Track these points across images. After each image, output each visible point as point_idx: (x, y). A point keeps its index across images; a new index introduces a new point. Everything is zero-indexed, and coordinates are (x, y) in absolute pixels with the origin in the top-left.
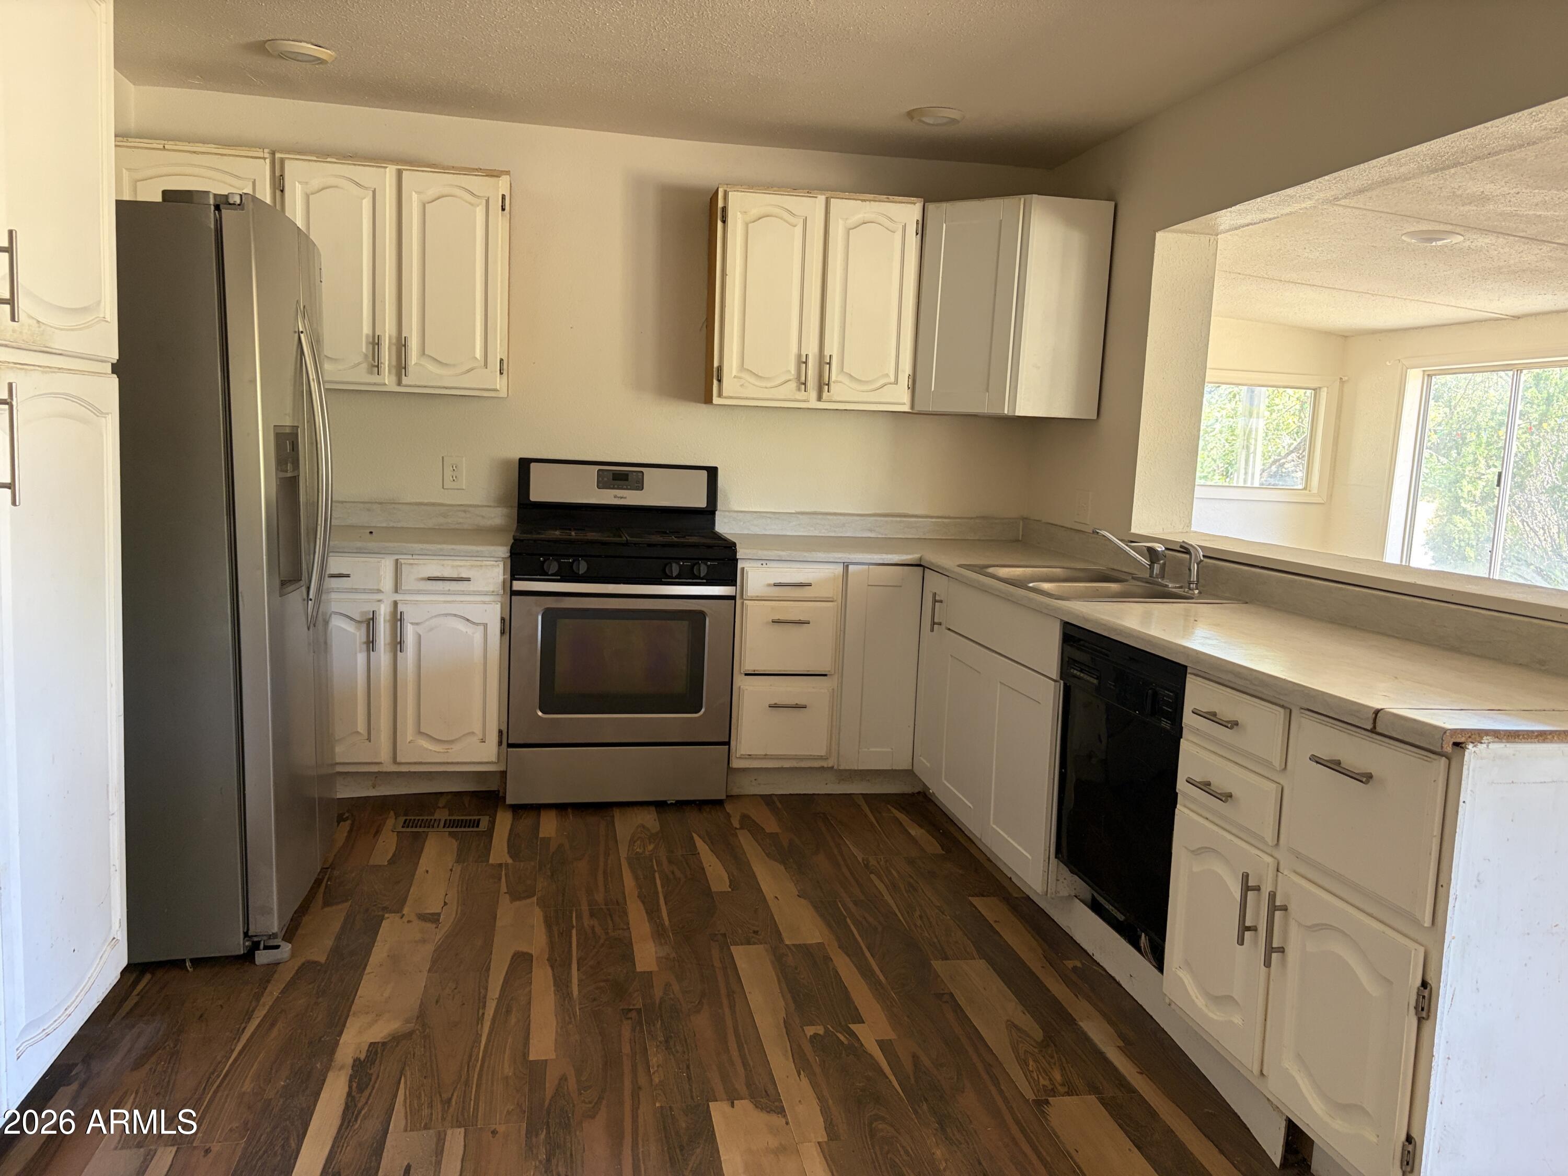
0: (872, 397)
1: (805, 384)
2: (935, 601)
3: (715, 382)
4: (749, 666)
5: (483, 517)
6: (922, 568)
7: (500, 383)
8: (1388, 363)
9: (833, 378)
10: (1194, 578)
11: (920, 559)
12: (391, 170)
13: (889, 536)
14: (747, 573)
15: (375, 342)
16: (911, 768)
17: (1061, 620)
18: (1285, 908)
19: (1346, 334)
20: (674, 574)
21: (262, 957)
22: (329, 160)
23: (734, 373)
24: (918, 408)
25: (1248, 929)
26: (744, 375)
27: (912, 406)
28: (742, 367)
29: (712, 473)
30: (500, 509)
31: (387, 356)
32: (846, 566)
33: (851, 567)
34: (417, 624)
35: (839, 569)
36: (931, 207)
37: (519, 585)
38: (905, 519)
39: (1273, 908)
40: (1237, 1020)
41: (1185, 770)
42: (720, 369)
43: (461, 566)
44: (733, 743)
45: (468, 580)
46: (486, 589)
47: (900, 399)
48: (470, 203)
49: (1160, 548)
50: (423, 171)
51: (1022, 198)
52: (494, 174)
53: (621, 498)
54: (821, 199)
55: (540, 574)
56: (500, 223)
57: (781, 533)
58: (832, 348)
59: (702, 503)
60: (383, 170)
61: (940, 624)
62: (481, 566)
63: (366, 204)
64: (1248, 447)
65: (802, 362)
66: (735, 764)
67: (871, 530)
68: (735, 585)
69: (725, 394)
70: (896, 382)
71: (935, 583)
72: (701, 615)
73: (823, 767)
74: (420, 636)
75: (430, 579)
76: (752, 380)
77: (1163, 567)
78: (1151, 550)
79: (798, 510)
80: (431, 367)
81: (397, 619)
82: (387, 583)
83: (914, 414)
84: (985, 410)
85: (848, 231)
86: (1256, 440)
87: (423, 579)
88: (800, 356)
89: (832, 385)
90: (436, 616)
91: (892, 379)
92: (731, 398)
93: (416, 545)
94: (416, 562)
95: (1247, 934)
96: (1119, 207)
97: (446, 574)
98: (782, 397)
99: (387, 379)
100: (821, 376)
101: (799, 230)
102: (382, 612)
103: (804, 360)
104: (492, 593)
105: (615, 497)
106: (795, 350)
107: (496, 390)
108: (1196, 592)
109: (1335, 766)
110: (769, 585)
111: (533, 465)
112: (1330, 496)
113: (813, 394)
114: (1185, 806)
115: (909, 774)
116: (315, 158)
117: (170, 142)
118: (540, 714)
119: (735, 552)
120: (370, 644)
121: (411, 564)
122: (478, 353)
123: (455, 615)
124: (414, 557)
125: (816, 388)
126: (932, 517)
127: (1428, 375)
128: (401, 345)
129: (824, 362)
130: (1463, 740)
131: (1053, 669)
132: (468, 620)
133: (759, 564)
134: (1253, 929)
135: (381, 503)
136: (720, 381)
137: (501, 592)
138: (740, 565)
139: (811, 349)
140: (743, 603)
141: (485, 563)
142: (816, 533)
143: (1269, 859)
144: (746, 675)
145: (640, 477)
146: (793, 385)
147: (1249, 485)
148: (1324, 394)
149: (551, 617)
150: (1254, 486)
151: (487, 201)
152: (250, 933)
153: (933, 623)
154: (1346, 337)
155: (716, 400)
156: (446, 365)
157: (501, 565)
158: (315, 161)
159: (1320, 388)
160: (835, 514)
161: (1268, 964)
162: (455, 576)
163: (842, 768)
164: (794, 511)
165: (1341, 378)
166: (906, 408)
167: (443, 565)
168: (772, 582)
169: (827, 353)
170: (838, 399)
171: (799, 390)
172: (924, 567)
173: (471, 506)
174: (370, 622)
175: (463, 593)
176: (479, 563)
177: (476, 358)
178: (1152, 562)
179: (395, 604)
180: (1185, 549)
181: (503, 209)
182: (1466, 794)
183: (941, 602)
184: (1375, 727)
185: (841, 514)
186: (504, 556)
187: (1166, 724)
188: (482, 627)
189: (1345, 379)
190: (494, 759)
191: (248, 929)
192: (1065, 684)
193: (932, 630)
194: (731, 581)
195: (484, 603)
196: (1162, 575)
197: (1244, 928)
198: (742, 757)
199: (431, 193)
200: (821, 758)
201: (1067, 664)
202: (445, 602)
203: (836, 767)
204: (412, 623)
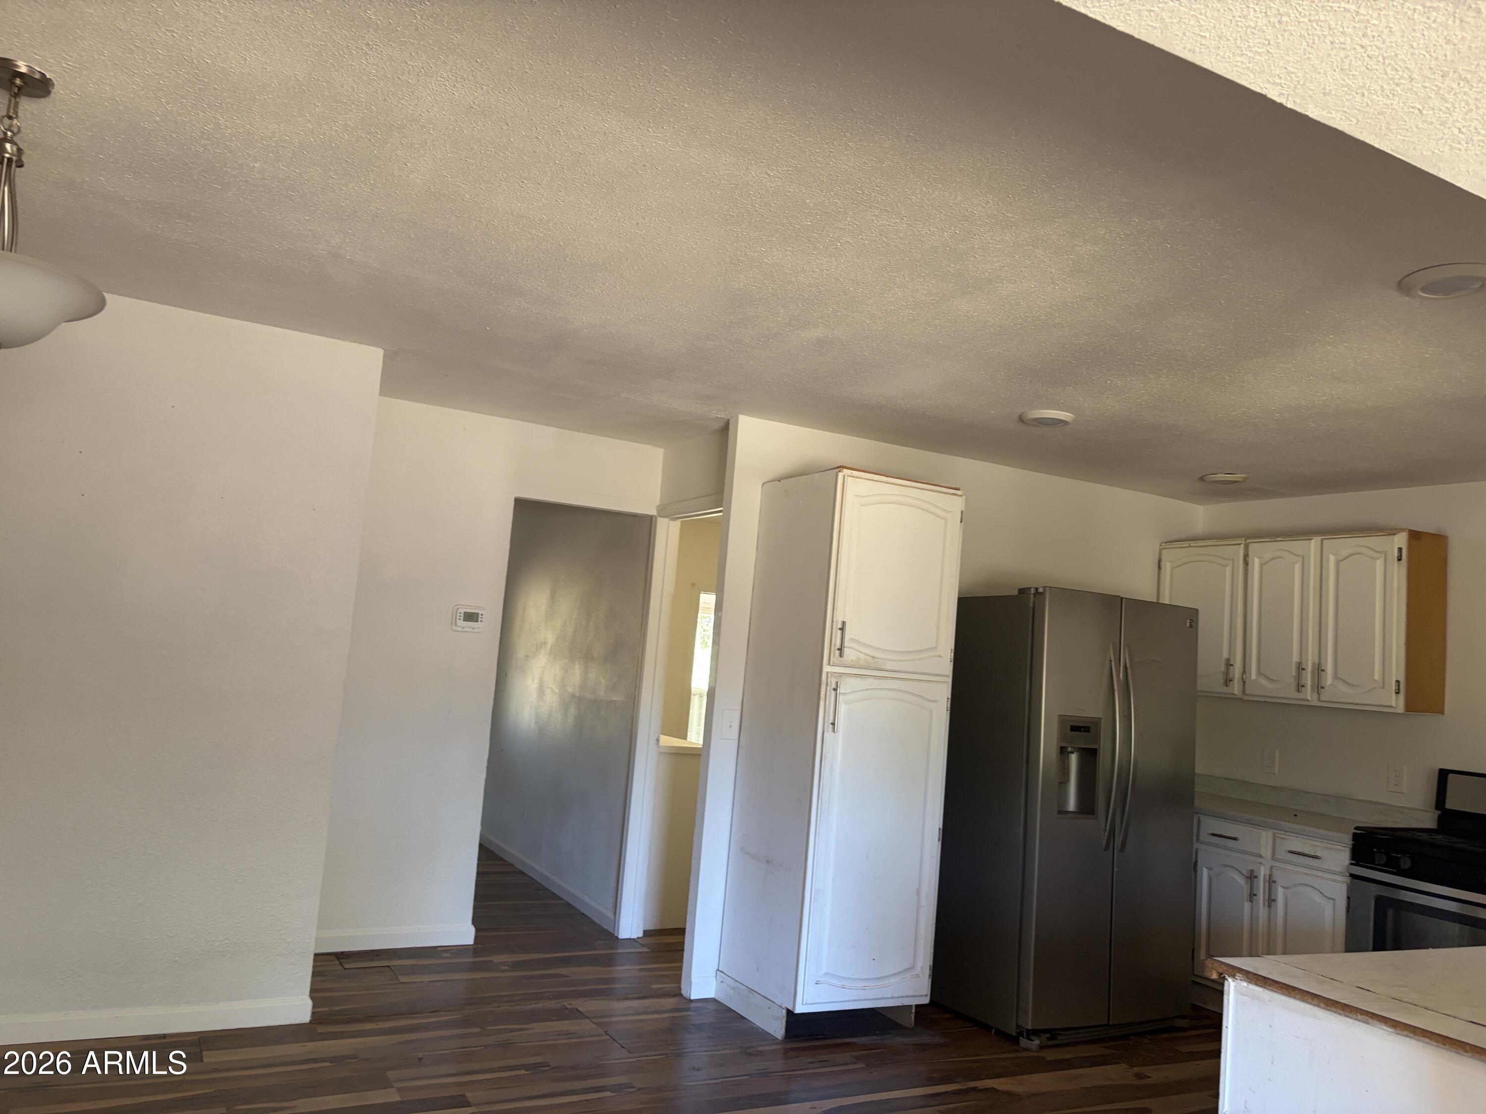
5: (1416, 819)
7: (1395, 701)
12: (1315, 542)
15: (1300, 668)
22: (1278, 539)
31: (1308, 679)
34: (1286, 888)
37: (1359, 871)
43: (1314, 846)
45: (1320, 858)
46: (1334, 869)
48: (1373, 558)
50: (1340, 538)
52: (1392, 533)
55: (1374, 864)
56: (1395, 570)
60: (1308, 541)
62: (1332, 848)
63: (1298, 568)
74: (1287, 897)
80: (1342, 687)
81: (1271, 882)
82: (1267, 852)
87: (1289, 852)
90: (1299, 884)
94: (1286, 837)
99: (1308, 694)
102: (1262, 873)
104: (1340, 874)
107: (1392, 707)
111: (1450, 776)
116: (1269, 540)
117: (1193, 542)
120: (1252, 896)
121: (1282, 838)
122: (1379, 677)
123: (1311, 886)
124: (1286, 833)
128: (1319, 670)
132: (1322, 893)
135: (1336, 797)
137: (1347, 874)
141: (1336, 847)
151: (1386, 555)
156: (1354, 686)
157: (1346, 851)
158: (1269, 541)
162: (1311, 853)
167: (1304, 843)
173: (1408, 808)
174: (1252, 877)
175: (1316, 869)
176: (1330, 846)
177: (1376, 680)
179: (1272, 868)
181: (1399, 560)
186: (1349, 843)
188: (1333, 902)
195: (1334, 881)
199: (1344, 553)
202: (1304, 874)
204: (1283, 887)
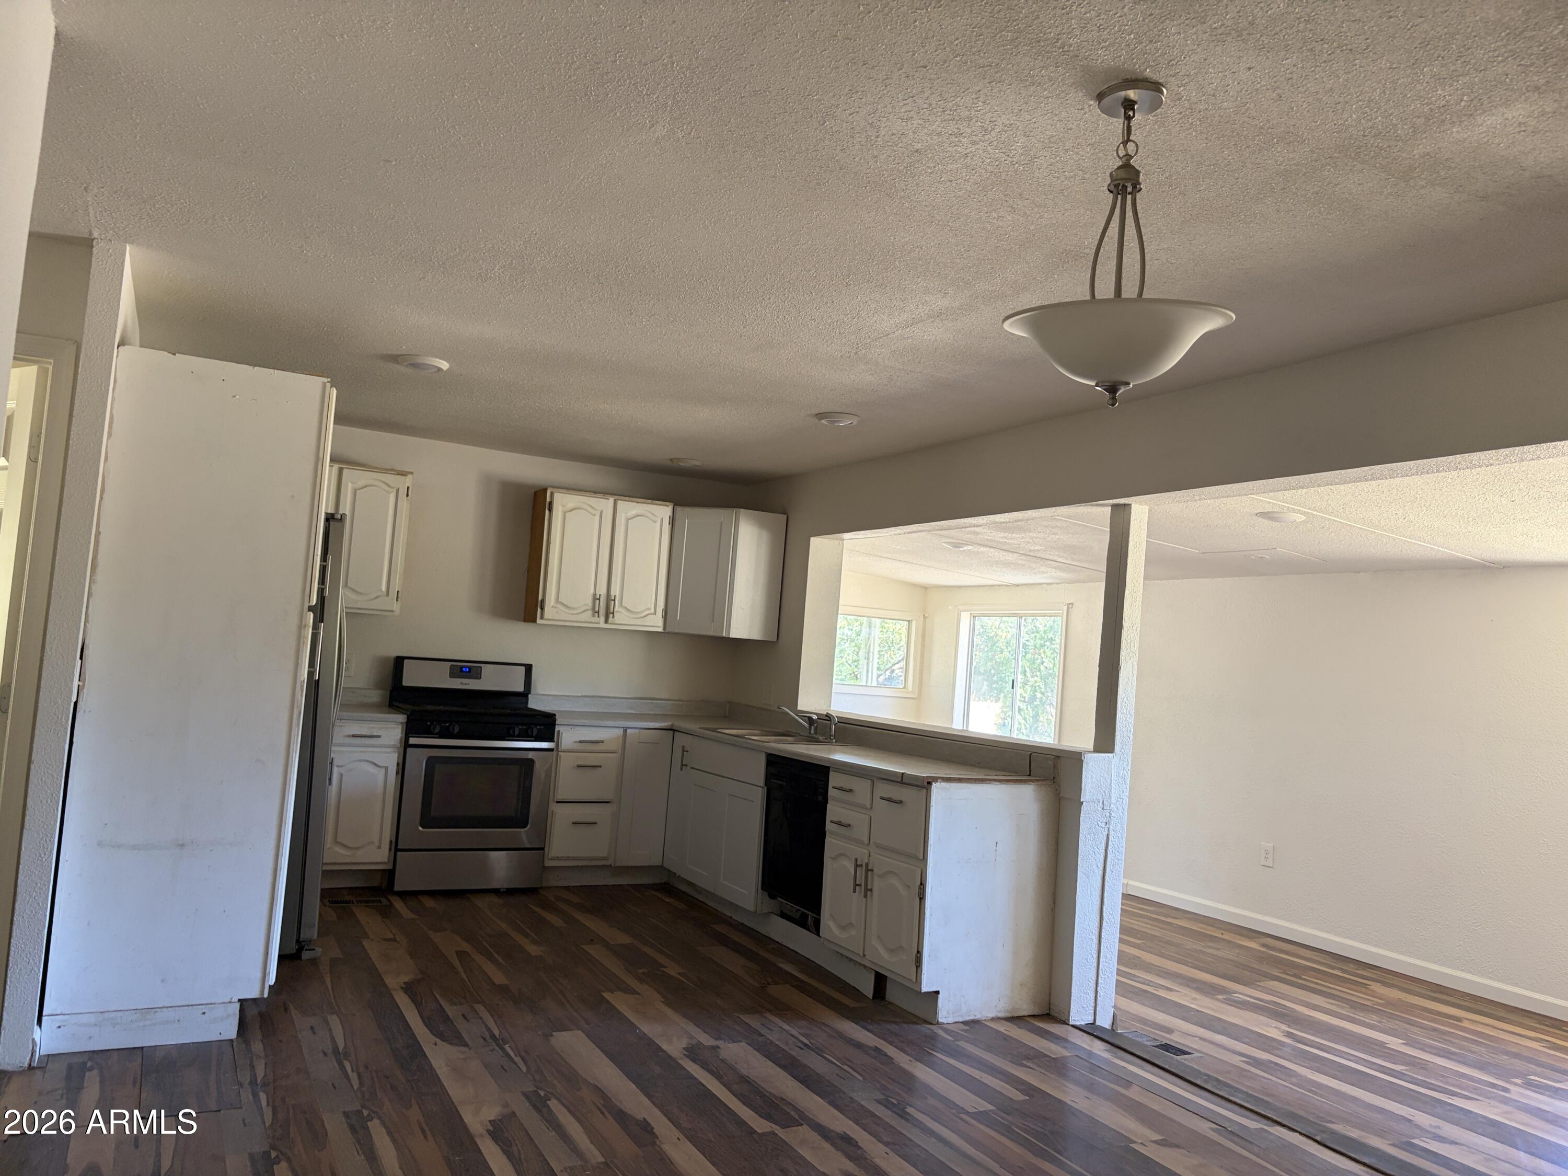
0: (639, 622)
1: (598, 612)
2: (684, 751)
3: (539, 610)
4: (560, 797)
5: (365, 696)
6: (671, 732)
7: (396, 607)
8: (950, 608)
9: (616, 609)
10: (833, 733)
11: (672, 725)
12: (335, 468)
13: (643, 713)
14: (562, 734)
16: (661, 864)
17: (766, 753)
18: (872, 870)
19: (926, 586)
20: (516, 734)
21: (306, 955)
23: (552, 604)
24: (668, 630)
25: (857, 885)
26: (559, 606)
27: (665, 628)
28: (557, 600)
29: (529, 668)
30: (378, 691)
32: (625, 731)
33: (629, 731)
34: (341, 766)
35: (621, 731)
36: (679, 509)
37: (412, 741)
38: (654, 701)
39: (867, 870)
40: (854, 933)
41: (829, 817)
42: (543, 601)
43: (374, 728)
44: (546, 849)
45: (379, 737)
46: (389, 743)
47: (656, 623)
48: (385, 491)
49: (815, 717)
50: (356, 469)
51: (735, 510)
52: (403, 474)
53: (466, 684)
54: (612, 500)
55: (428, 733)
56: (404, 503)
57: (572, 710)
58: (616, 591)
59: (521, 689)
61: (686, 765)
62: (388, 728)
64: (868, 659)
65: (596, 598)
66: (548, 863)
67: (632, 708)
68: (554, 742)
69: (546, 616)
70: (655, 613)
71: (681, 739)
72: (531, 762)
73: (605, 865)
74: (342, 775)
75: (354, 736)
76: (564, 609)
77: (816, 728)
78: (810, 718)
79: (584, 694)
80: (350, 595)
83: (665, 634)
84: (711, 633)
85: (628, 520)
86: (873, 653)
87: (349, 736)
88: (595, 595)
89: (616, 614)
90: (355, 761)
91: (652, 611)
92: (549, 620)
93: (345, 713)
94: (343, 724)
95: (857, 887)
96: (789, 519)
97: (364, 733)
98: (583, 620)
100: (608, 607)
101: (597, 517)
103: (598, 597)
104: (393, 746)
105: (461, 683)
106: (592, 591)
107: (393, 611)
108: (834, 741)
109: (889, 800)
110: (576, 742)
111: (406, 661)
112: (920, 693)
113: (602, 619)
114: (830, 837)
115: (661, 868)
118: (420, 828)
119: (555, 720)
121: (341, 726)
122: (384, 588)
123: (367, 761)
124: (342, 721)
125: (604, 615)
126: (672, 700)
127: (974, 616)
129: (609, 599)
130: (930, 781)
131: (761, 781)
132: (375, 764)
133: (569, 728)
134: (860, 885)
136: (542, 609)
137: (399, 746)
138: (557, 728)
139: (602, 591)
140: (558, 754)
141: (390, 726)
142: (596, 710)
143: (866, 851)
144: (557, 802)
145: (479, 670)
146: (590, 613)
147: (869, 684)
148: (914, 624)
149: (431, 762)
150: (873, 685)
151: (398, 491)
152: (301, 940)
153: (682, 765)
154: (926, 588)
155: (539, 621)
156: (361, 593)
157: (400, 727)
159: (912, 621)
160: (608, 697)
161: (866, 896)
162: (369, 734)
163: (618, 864)
164: (580, 695)
165: (924, 615)
166: (660, 630)
167: (361, 727)
168: (579, 740)
169: (613, 594)
170: (618, 623)
171: (594, 616)
172: (674, 730)
173: (357, 688)
175: (373, 746)
176: (386, 726)
177: (382, 591)
178: (810, 725)
180: (828, 717)
181: (407, 496)
182: (933, 803)
183: (687, 751)
184: (902, 780)
185: (613, 698)
186: (402, 721)
187: (820, 798)
188: (384, 770)
189: (926, 615)
190: (386, 860)
191: (299, 938)
192: (768, 789)
193: (681, 769)
194: (551, 739)
195: (387, 753)
196: (816, 733)
197: (856, 885)
198: (553, 859)
199: (361, 483)
200: (604, 859)
201: (768, 777)
202: (361, 752)
203: (613, 865)
204: (338, 766)
